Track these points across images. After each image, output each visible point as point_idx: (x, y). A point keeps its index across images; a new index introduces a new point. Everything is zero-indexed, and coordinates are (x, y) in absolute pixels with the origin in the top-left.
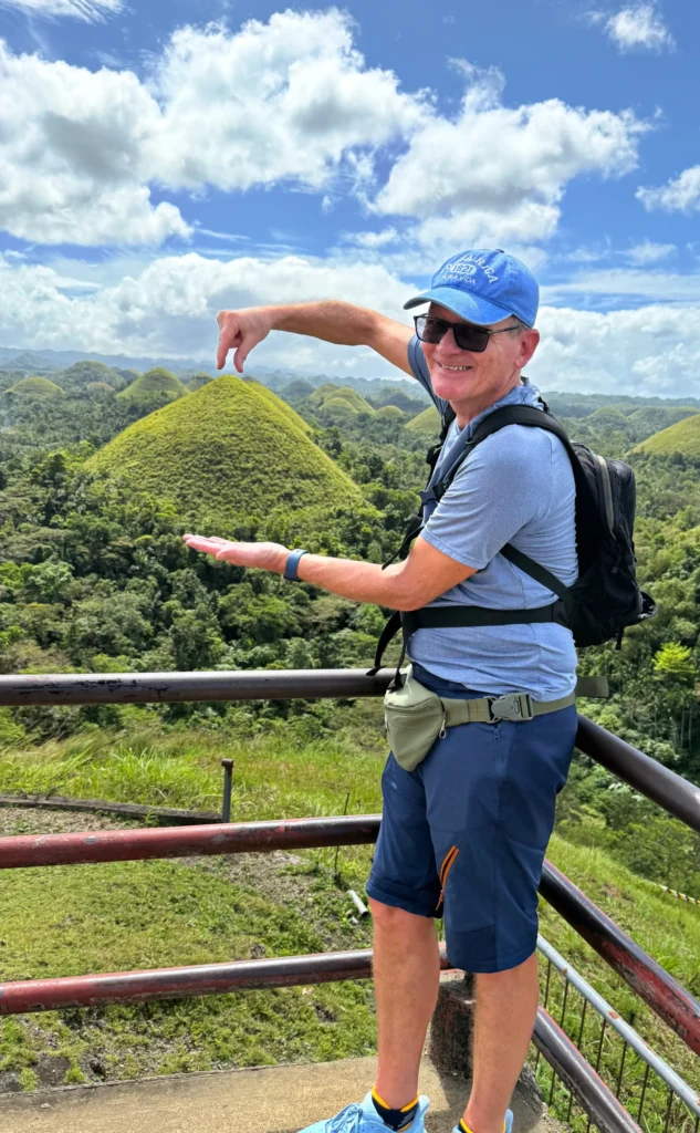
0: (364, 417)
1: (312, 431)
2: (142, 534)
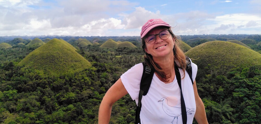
0: (89, 46)
1: (77, 50)
2: (35, 80)
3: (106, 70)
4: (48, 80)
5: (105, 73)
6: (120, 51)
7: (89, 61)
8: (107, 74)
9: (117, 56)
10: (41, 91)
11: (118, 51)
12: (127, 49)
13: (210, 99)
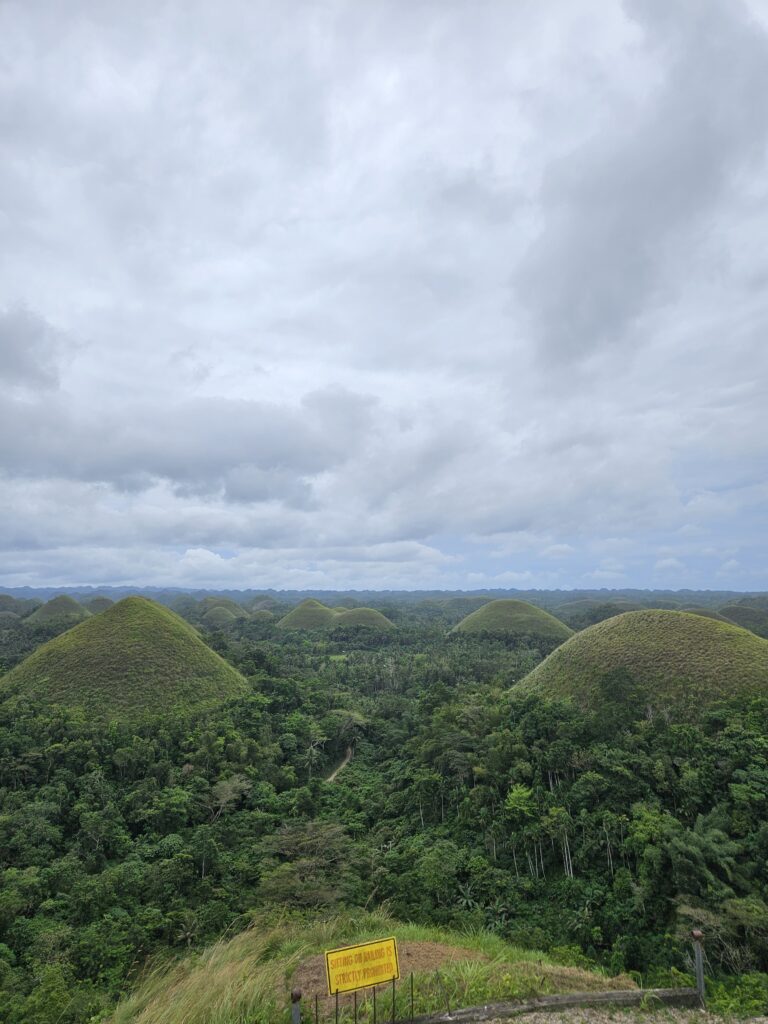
0: (242, 620)
2: (52, 743)
3: (299, 703)
4: (98, 743)
5: (297, 717)
6: (343, 639)
7: (243, 673)
8: (303, 717)
9: (333, 658)
10: (71, 785)
11: (336, 640)
12: (364, 633)
13: (656, 808)
